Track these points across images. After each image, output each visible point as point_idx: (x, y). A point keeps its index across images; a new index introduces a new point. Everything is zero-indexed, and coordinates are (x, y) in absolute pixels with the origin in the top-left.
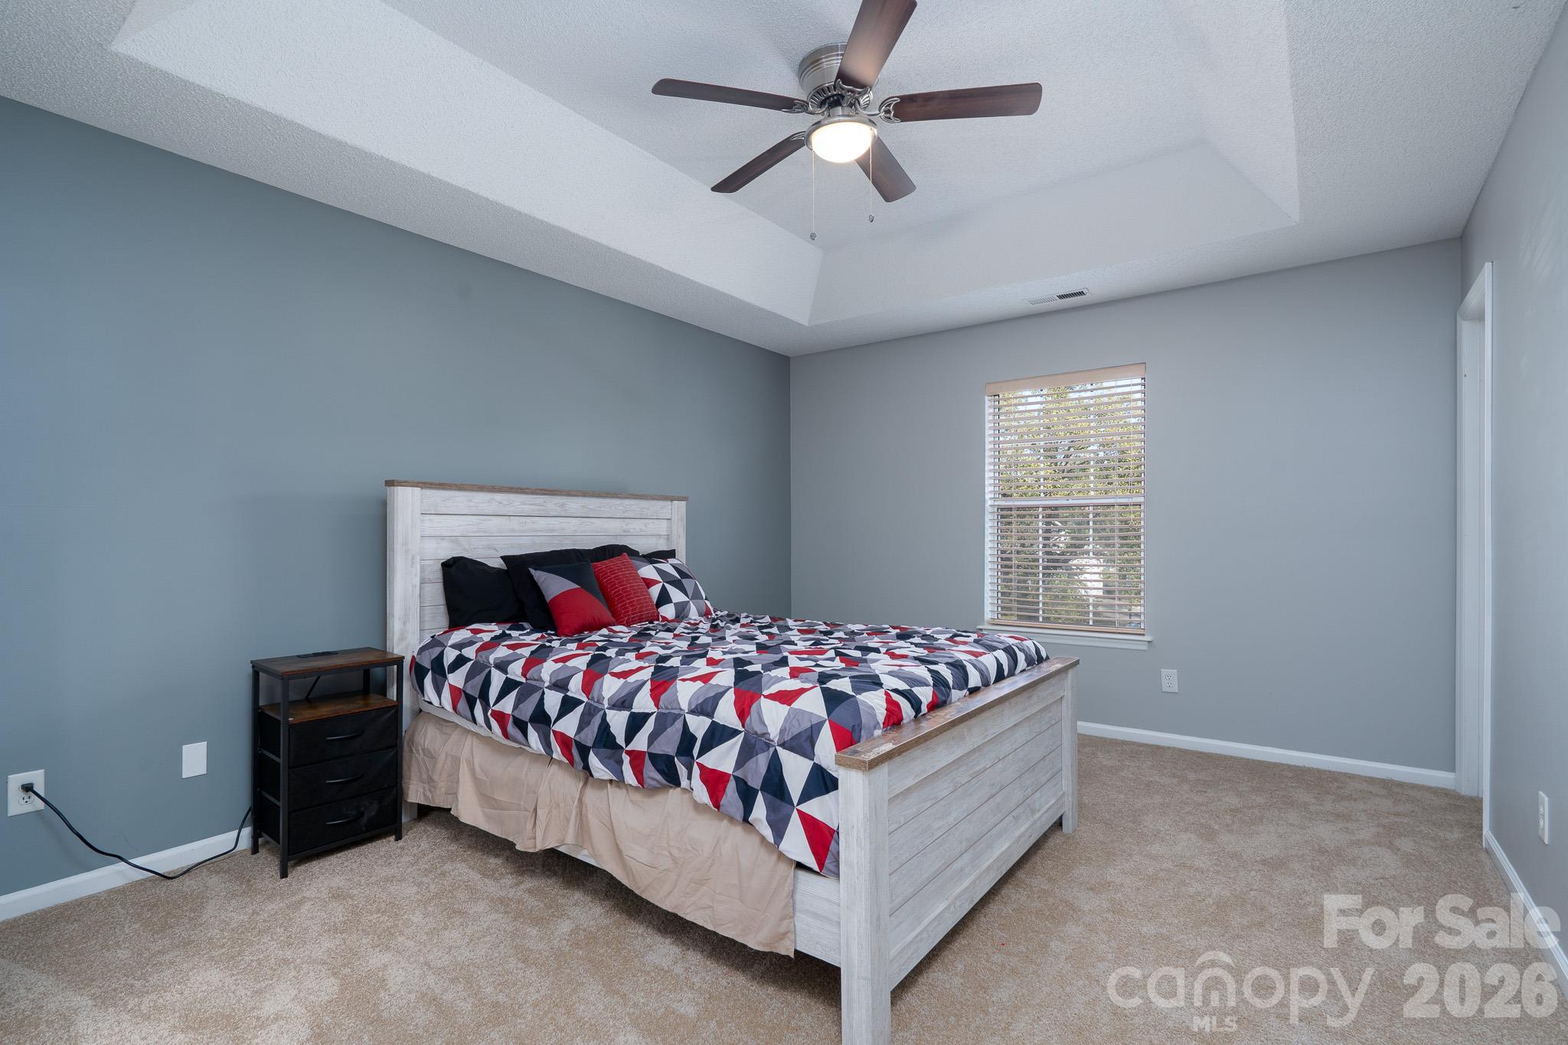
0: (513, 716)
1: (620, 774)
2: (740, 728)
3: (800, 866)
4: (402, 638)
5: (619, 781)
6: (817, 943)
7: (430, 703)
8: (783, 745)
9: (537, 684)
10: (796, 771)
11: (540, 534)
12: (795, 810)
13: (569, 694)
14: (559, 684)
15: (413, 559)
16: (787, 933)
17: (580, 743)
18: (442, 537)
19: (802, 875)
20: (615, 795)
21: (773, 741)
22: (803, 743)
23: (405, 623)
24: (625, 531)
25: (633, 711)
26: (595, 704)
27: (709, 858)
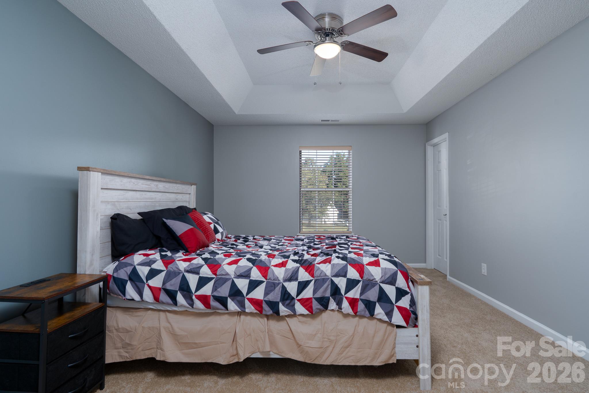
0: (213, 296)
1: (294, 310)
2: (360, 279)
3: (398, 327)
4: (91, 264)
5: (294, 314)
6: (406, 354)
7: (133, 300)
8: (383, 282)
9: (227, 277)
10: (390, 291)
11: (148, 200)
12: (395, 306)
13: (251, 278)
14: (243, 275)
15: (97, 215)
16: (394, 354)
17: (270, 301)
18: (108, 202)
19: (400, 330)
20: (292, 322)
21: (377, 282)
22: (392, 281)
23: (93, 255)
24: (176, 199)
25: (299, 281)
26: (273, 281)
27: (352, 335)
